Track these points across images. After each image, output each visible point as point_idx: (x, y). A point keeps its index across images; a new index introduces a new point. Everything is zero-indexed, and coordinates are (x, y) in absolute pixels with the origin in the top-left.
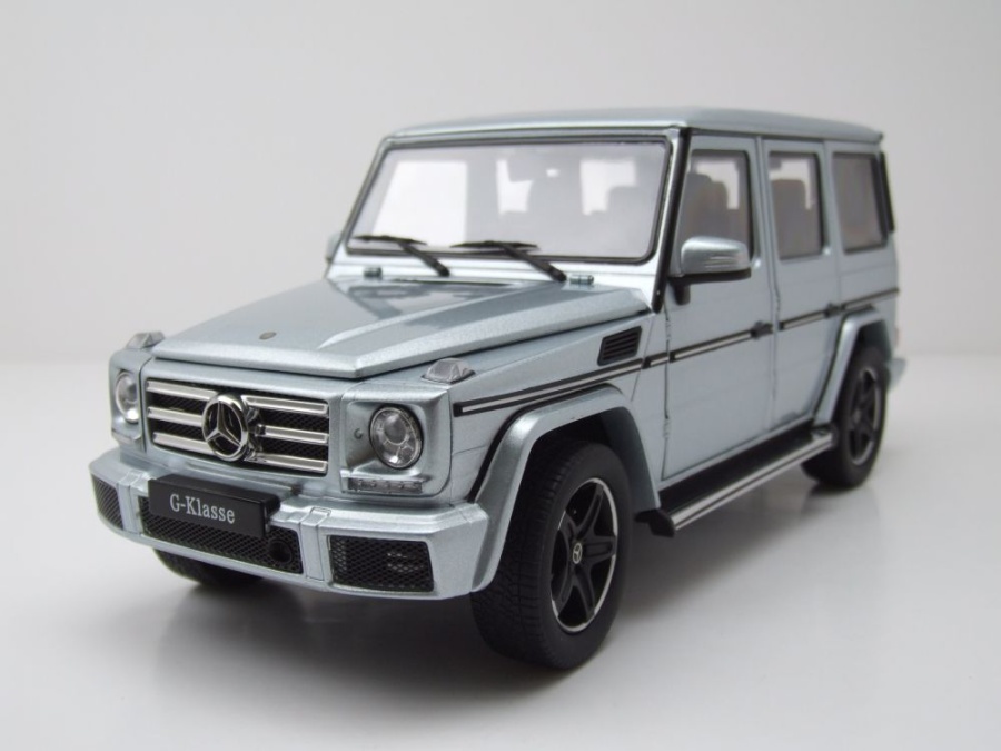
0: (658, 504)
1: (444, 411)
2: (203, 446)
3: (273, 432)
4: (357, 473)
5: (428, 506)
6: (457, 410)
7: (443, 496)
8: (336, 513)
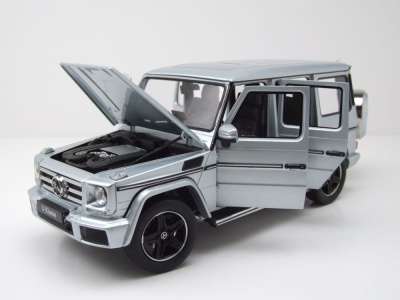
0: (210, 216)
1: (114, 189)
2: (52, 189)
3: (71, 190)
4: (89, 206)
5: (112, 219)
6: (118, 189)
7: (115, 215)
8: (83, 218)
